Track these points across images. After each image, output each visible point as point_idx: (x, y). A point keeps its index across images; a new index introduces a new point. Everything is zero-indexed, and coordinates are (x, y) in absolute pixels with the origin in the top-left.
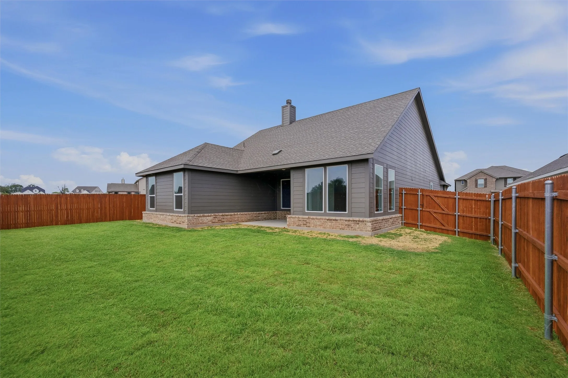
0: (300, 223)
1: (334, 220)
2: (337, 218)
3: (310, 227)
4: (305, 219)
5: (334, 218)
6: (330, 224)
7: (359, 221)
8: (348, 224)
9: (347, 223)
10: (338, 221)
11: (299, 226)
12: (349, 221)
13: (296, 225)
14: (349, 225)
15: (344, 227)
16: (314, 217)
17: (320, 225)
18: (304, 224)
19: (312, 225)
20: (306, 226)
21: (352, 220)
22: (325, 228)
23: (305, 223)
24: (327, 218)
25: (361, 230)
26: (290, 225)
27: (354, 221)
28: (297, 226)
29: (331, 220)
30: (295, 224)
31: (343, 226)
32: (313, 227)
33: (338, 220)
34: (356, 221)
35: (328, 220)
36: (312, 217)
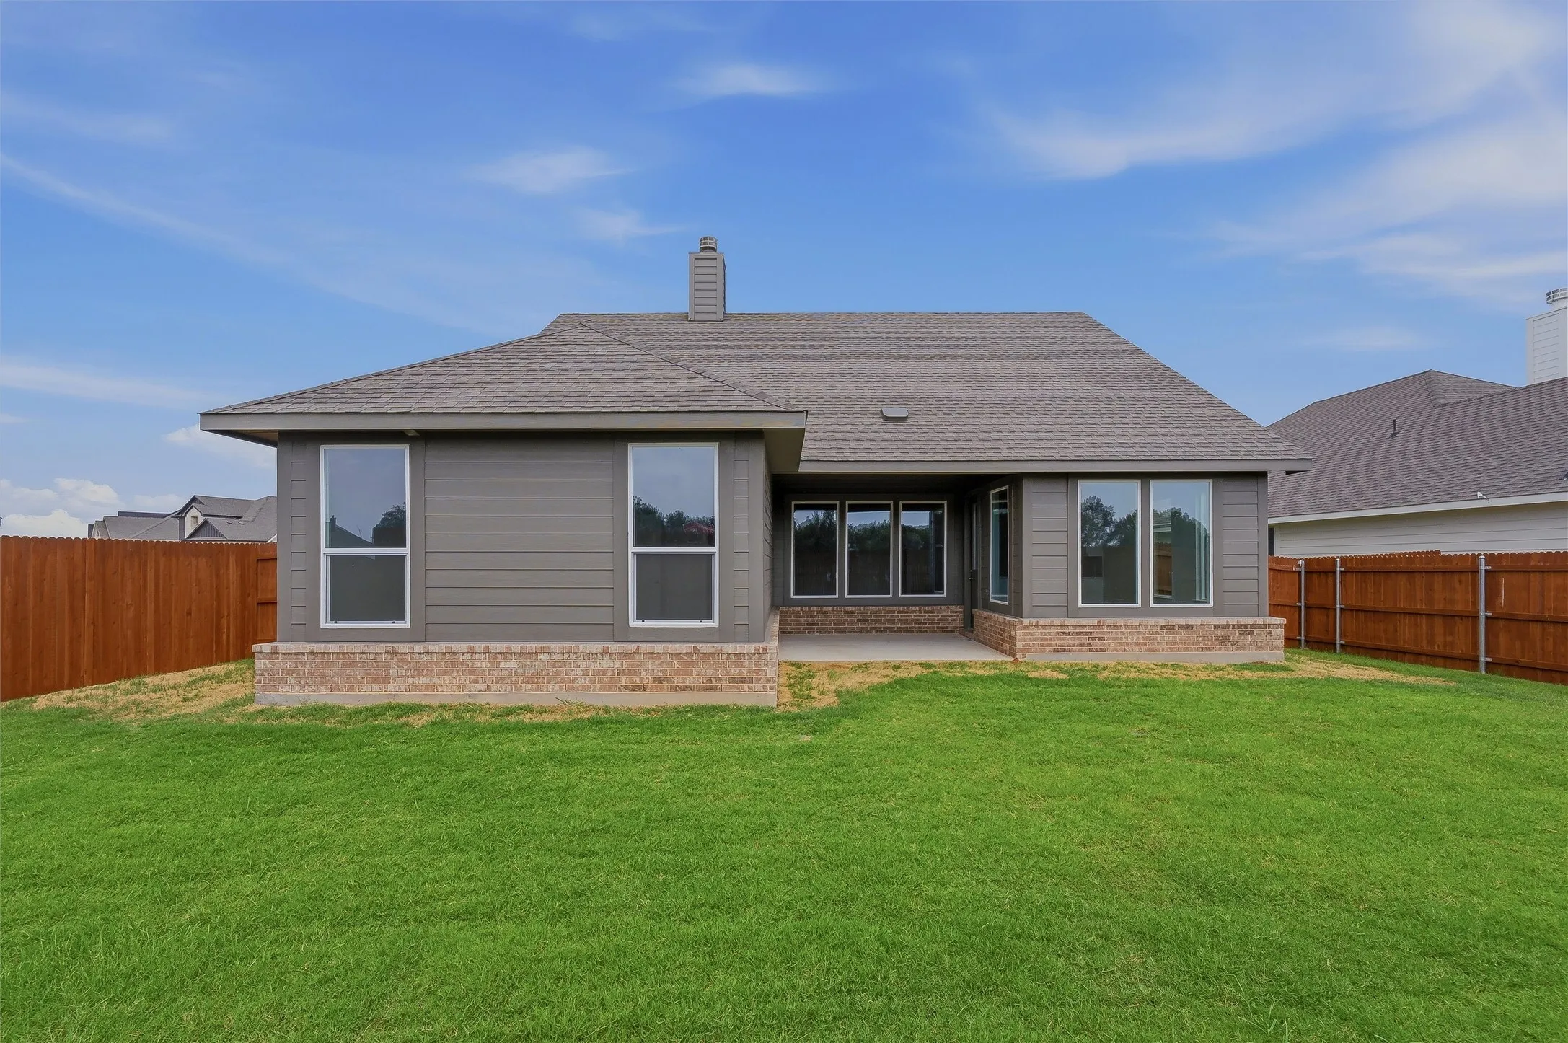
0: (1069, 640)
1: (1181, 627)
2: (1192, 621)
3: (1103, 650)
4: (1085, 630)
5: (1182, 621)
6: (1168, 638)
7: (1253, 626)
8: (1223, 634)
9: (1219, 632)
10: (1195, 629)
11: (1064, 650)
12: (1227, 626)
13: (1052, 649)
14: (1225, 638)
15: (1213, 644)
16: (1120, 621)
17: (1137, 644)
18: (1082, 645)
19: (1112, 645)
20: (1091, 650)
21: (1234, 625)
22: (1154, 650)
23: (1085, 639)
24: (1162, 621)
25: (1258, 649)
26: (1029, 651)
27: (1240, 626)
28: (1056, 650)
29: (1173, 626)
30: (1050, 645)
31: (1209, 642)
32: (1115, 649)
33: (1193, 626)
34: (1246, 626)
35: (1162, 627)
36: (1110, 621)
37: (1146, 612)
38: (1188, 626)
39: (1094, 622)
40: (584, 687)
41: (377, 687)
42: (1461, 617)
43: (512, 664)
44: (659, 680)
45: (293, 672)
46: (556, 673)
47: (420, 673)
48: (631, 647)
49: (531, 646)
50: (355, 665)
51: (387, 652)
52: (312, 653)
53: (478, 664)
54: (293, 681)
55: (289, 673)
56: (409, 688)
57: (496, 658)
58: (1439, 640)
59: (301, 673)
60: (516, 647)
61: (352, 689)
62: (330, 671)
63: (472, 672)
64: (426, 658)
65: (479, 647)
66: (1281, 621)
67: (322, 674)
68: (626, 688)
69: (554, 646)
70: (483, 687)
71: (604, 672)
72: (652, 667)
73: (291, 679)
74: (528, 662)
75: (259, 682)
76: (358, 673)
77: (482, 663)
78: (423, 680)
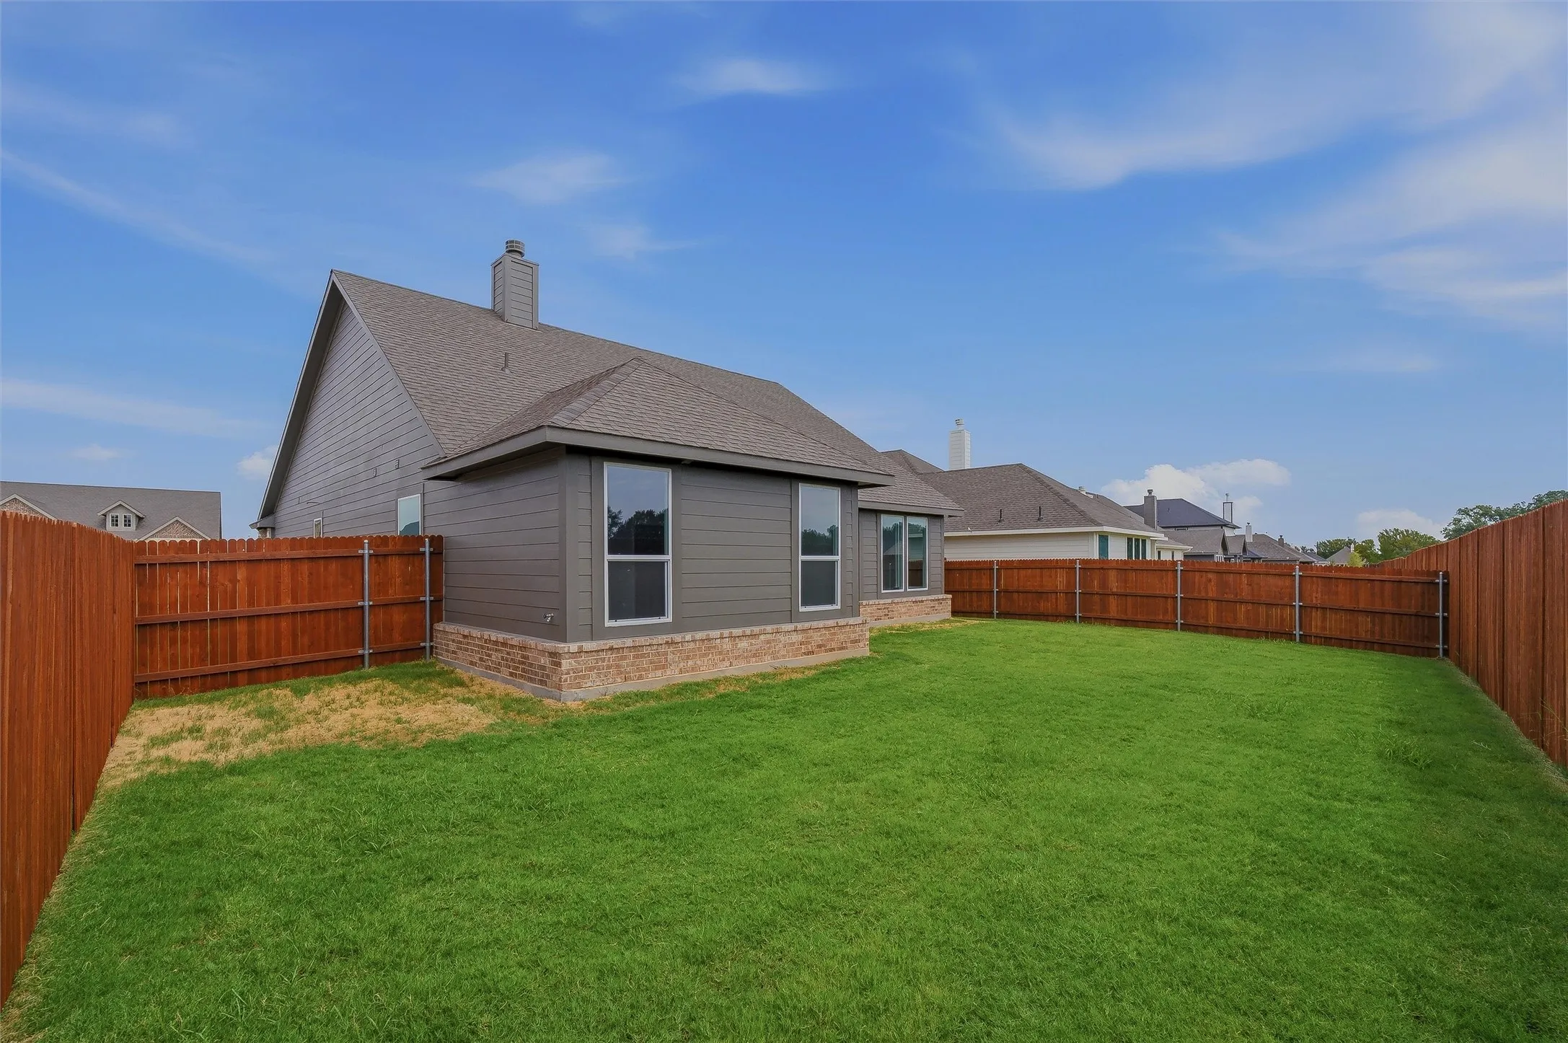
0: (881, 612)
1: (918, 601)
2: (922, 598)
3: (893, 617)
4: (885, 605)
5: (918, 598)
6: (914, 608)
7: (942, 599)
8: (932, 605)
9: (931, 603)
10: (924, 603)
11: (881, 618)
12: (933, 600)
13: (874, 619)
14: (933, 607)
15: (930, 610)
16: (897, 600)
17: (905, 613)
18: (885, 615)
19: (896, 614)
20: (889, 618)
21: (935, 599)
22: (910, 616)
23: (886, 611)
24: (912, 599)
25: (943, 612)
27: (937, 600)
28: (876, 620)
29: (915, 601)
30: (873, 616)
31: (928, 609)
32: (898, 616)
33: (924, 601)
34: (940, 599)
35: (912, 602)
36: (894, 600)
37: (906, 594)
38: (922, 601)
39: (889, 601)
40: (784, 656)
41: (659, 673)
42: (985, 592)
43: (743, 644)
44: (820, 646)
45: (594, 668)
46: (769, 648)
47: (688, 658)
48: (807, 625)
49: (756, 629)
50: (643, 656)
51: (667, 643)
52: (611, 649)
53: (725, 647)
54: (594, 675)
55: (591, 669)
56: (681, 672)
57: (735, 641)
58: (975, 605)
59: (601, 668)
60: (748, 631)
61: (640, 677)
62: (624, 663)
63: (720, 653)
64: (692, 645)
65: (726, 632)
66: (950, 596)
67: (618, 666)
68: (805, 653)
69: (769, 628)
70: (728, 664)
71: (793, 644)
72: (817, 638)
73: (594, 674)
74: (753, 641)
75: (566, 681)
76: (645, 663)
77: (727, 645)
78: (690, 663)
